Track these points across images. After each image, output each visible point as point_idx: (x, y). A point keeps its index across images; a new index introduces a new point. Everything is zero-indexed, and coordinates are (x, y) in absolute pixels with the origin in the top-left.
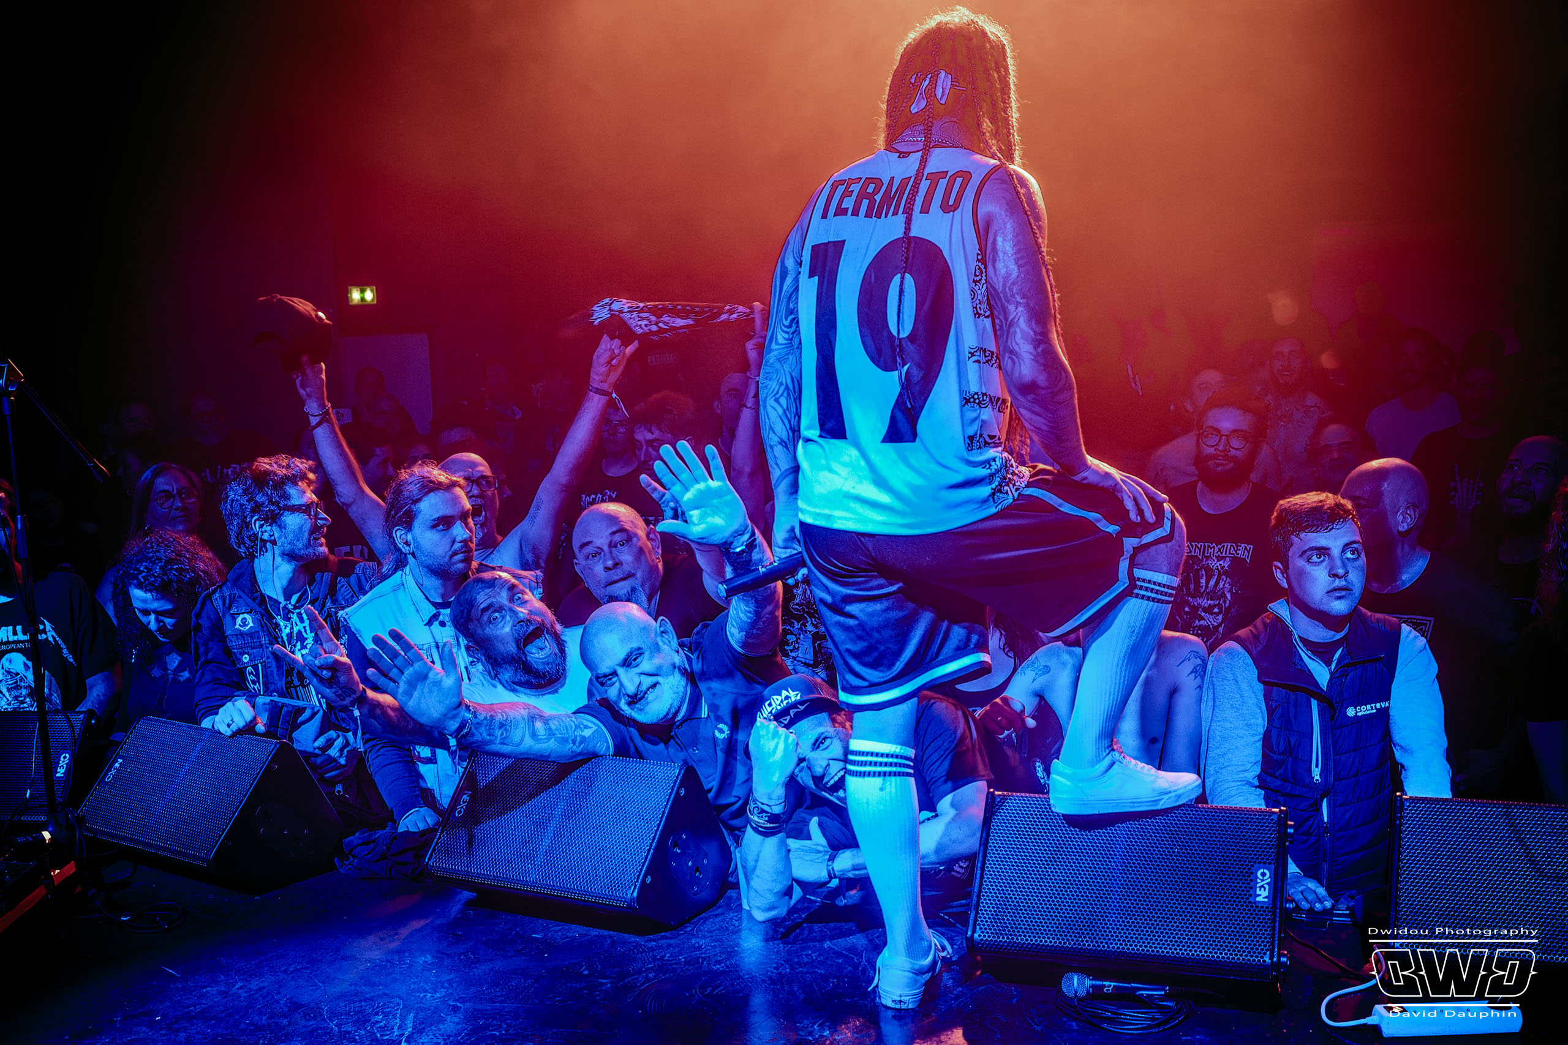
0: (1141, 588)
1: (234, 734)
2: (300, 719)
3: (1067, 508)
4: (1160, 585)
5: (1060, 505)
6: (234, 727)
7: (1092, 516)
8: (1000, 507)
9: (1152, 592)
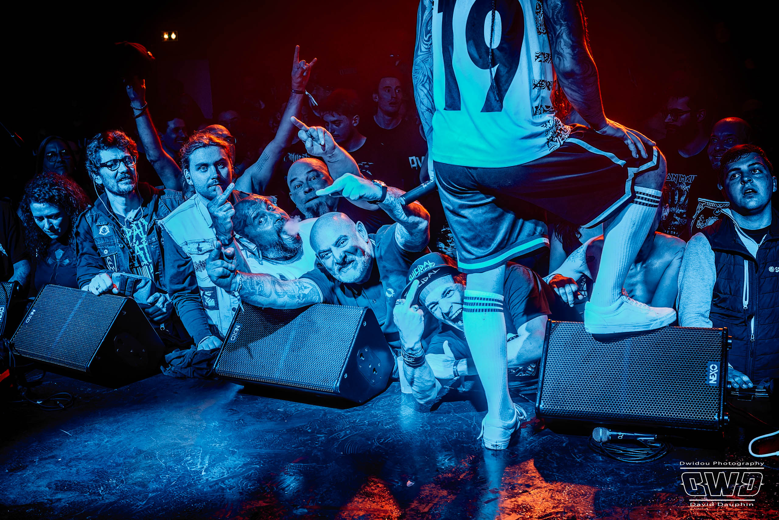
0: (639, 198)
1: (100, 294)
2: (138, 286)
3: (594, 150)
4: (650, 195)
5: (589, 148)
6: (100, 290)
7: (609, 155)
8: (552, 150)
9: (645, 200)
